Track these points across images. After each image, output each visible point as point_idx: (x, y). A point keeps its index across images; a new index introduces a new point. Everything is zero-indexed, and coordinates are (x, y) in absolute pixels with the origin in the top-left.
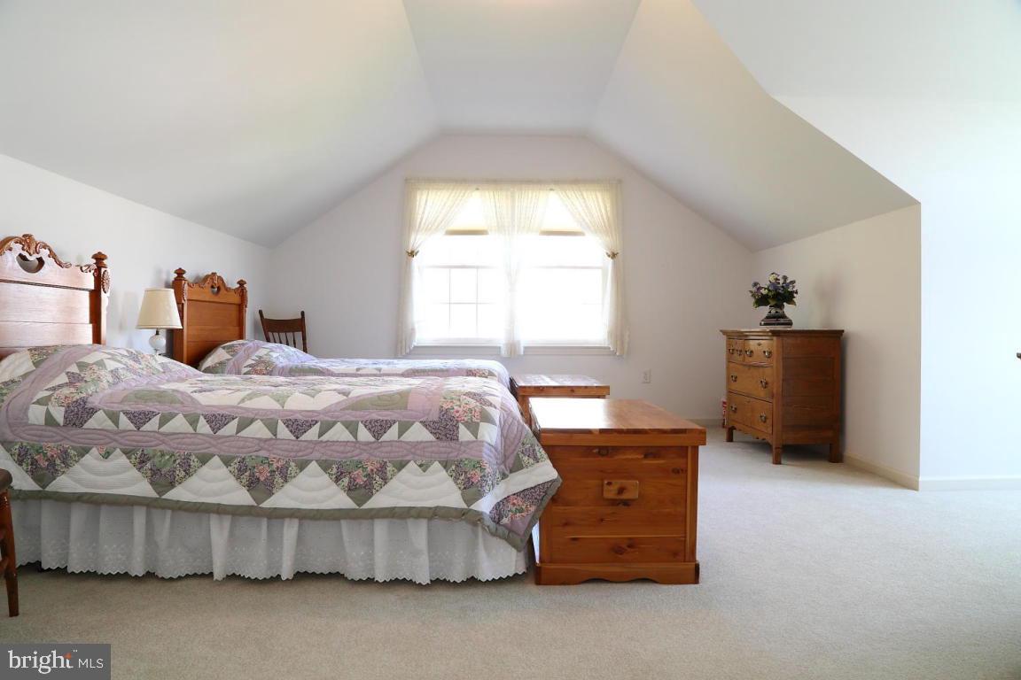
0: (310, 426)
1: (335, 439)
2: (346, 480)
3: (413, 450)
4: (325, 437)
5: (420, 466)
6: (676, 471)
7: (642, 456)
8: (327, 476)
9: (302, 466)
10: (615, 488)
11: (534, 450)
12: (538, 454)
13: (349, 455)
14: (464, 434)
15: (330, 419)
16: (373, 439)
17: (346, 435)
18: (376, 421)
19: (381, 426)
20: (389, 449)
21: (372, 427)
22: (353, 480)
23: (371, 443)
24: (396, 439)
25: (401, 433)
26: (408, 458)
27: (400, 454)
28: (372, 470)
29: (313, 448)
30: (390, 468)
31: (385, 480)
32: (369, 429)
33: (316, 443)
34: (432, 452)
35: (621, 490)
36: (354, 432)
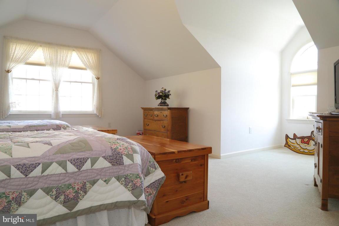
0: (35, 167)
1: (52, 173)
2: (62, 197)
3: (100, 173)
4: (46, 173)
5: (105, 181)
6: (201, 165)
7: (191, 161)
8: (49, 197)
9: (31, 193)
10: (184, 176)
11: (154, 164)
12: (156, 166)
13: (63, 181)
14: (127, 161)
15: (48, 161)
16: (76, 170)
17: (60, 170)
18: (78, 159)
19: (81, 161)
20: (86, 174)
21: (76, 163)
22: (66, 196)
23: (76, 172)
24: (90, 168)
25: (93, 165)
26: (97, 178)
27: (93, 176)
28: (78, 188)
29: (38, 181)
30: (88, 185)
31: (86, 192)
32: (74, 165)
33: (40, 177)
34: (110, 173)
35: (186, 177)
36: (65, 168)
